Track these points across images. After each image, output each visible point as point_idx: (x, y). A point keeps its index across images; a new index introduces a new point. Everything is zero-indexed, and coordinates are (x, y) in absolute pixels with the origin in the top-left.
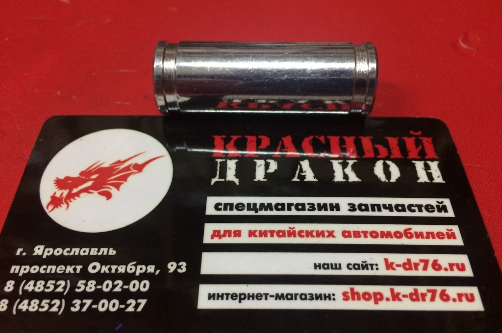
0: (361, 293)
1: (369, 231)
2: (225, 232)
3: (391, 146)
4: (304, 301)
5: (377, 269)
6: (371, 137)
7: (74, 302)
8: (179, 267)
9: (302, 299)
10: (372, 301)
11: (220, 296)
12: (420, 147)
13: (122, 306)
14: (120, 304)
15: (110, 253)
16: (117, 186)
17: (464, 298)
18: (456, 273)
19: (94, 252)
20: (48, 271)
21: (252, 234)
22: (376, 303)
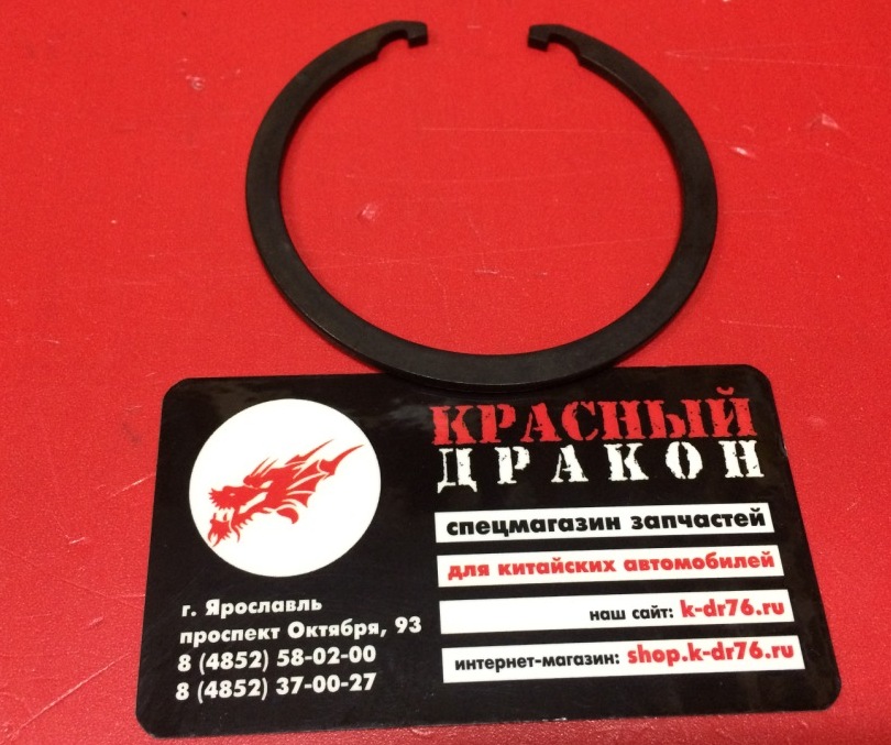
0: (651, 650)
1: (661, 558)
2: (467, 568)
3: (690, 417)
4: (580, 666)
5: (672, 616)
6: (662, 402)
7: (279, 681)
8: (411, 624)
9: (577, 664)
10: (665, 662)
11: (471, 665)
12: (731, 416)
13: (345, 684)
14: (341, 681)
15: (314, 608)
16: (303, 499)
17: (780, 653)
18: (772, 618)
19: (291, 606)
20: (234, 639)
21: (503, 570)
22: (670, 664)
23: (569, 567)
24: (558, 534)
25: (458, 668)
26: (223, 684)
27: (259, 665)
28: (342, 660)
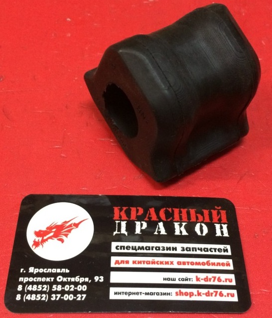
23: (157, 263)
24: (154, 251)
25: (115, 294)
26: (33, 295)
27: (46, 290)
28: (75, 290)
